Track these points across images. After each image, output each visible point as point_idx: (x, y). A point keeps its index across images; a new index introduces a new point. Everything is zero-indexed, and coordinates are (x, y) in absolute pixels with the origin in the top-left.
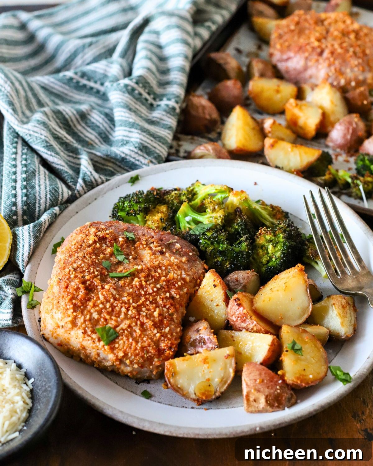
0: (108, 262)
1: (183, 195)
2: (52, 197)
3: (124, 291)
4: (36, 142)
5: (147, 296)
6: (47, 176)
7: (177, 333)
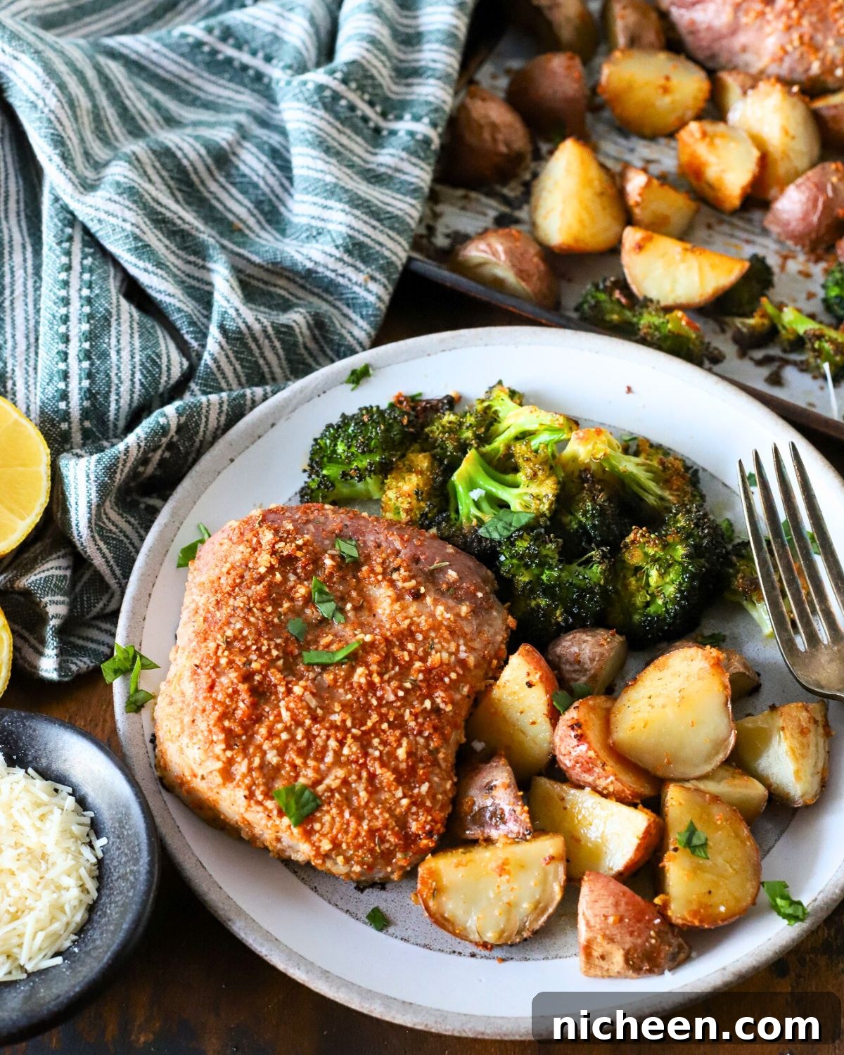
0: (299, 621)
1: (467, 428)
2: (146, 378)
3: (332, 698)
4: (112, 238)
5: (384, 710)
6: (135, 326)
7: (445, 793)
